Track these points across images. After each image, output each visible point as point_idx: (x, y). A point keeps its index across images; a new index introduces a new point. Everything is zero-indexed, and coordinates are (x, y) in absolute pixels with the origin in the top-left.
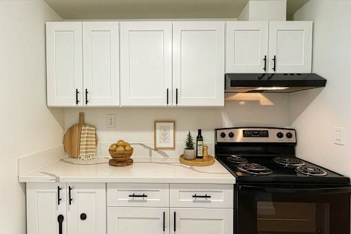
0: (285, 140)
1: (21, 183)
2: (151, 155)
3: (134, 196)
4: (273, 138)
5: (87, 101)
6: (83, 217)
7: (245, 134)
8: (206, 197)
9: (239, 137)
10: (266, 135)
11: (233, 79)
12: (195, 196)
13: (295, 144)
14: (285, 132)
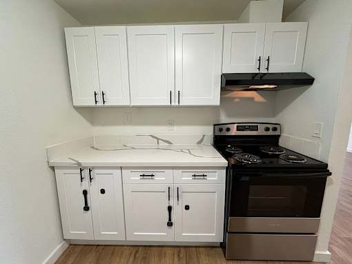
0: (271, 133)
1: (50, 167)
2: (158, 143)
3: (144, 176)
4: (261, 132)
5: (104, 102)
6: (103, 191)
7: (239, 129)
8: (204, 176)
9: (234, 132)
10: (256, 128)
11: (228, 79)
12: (195, 176)
13: (279, 136)
14: (271, 127)
